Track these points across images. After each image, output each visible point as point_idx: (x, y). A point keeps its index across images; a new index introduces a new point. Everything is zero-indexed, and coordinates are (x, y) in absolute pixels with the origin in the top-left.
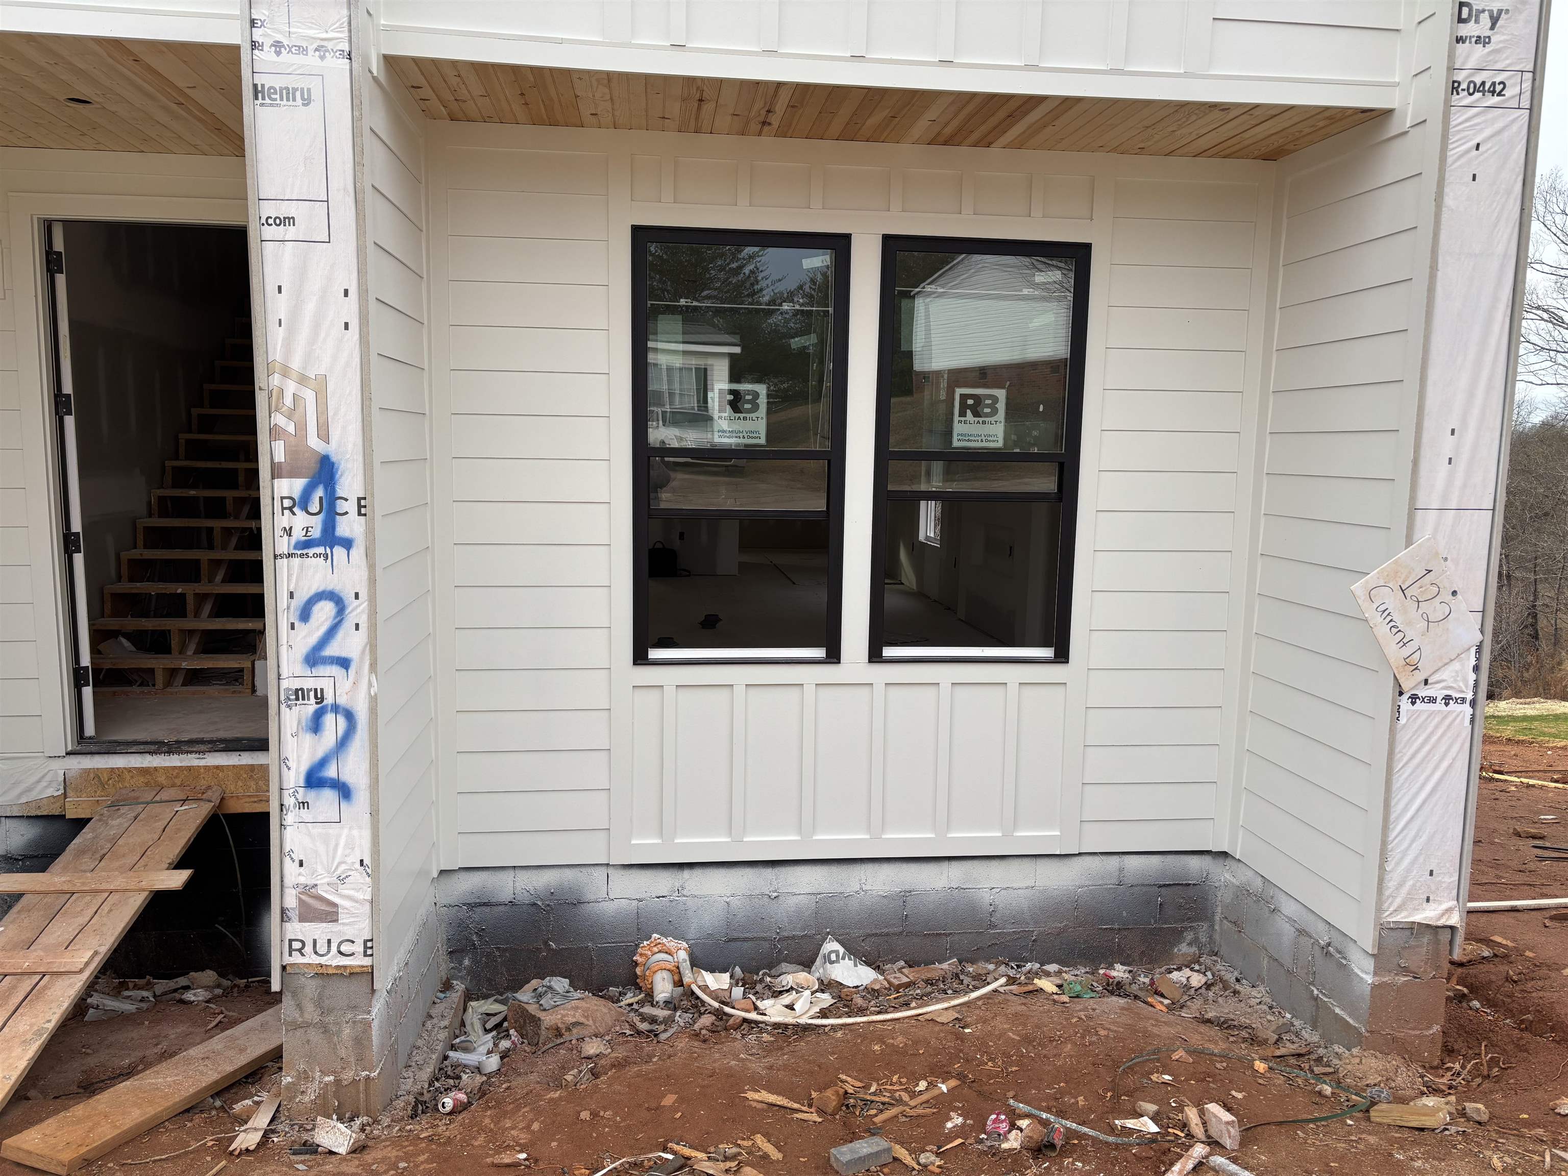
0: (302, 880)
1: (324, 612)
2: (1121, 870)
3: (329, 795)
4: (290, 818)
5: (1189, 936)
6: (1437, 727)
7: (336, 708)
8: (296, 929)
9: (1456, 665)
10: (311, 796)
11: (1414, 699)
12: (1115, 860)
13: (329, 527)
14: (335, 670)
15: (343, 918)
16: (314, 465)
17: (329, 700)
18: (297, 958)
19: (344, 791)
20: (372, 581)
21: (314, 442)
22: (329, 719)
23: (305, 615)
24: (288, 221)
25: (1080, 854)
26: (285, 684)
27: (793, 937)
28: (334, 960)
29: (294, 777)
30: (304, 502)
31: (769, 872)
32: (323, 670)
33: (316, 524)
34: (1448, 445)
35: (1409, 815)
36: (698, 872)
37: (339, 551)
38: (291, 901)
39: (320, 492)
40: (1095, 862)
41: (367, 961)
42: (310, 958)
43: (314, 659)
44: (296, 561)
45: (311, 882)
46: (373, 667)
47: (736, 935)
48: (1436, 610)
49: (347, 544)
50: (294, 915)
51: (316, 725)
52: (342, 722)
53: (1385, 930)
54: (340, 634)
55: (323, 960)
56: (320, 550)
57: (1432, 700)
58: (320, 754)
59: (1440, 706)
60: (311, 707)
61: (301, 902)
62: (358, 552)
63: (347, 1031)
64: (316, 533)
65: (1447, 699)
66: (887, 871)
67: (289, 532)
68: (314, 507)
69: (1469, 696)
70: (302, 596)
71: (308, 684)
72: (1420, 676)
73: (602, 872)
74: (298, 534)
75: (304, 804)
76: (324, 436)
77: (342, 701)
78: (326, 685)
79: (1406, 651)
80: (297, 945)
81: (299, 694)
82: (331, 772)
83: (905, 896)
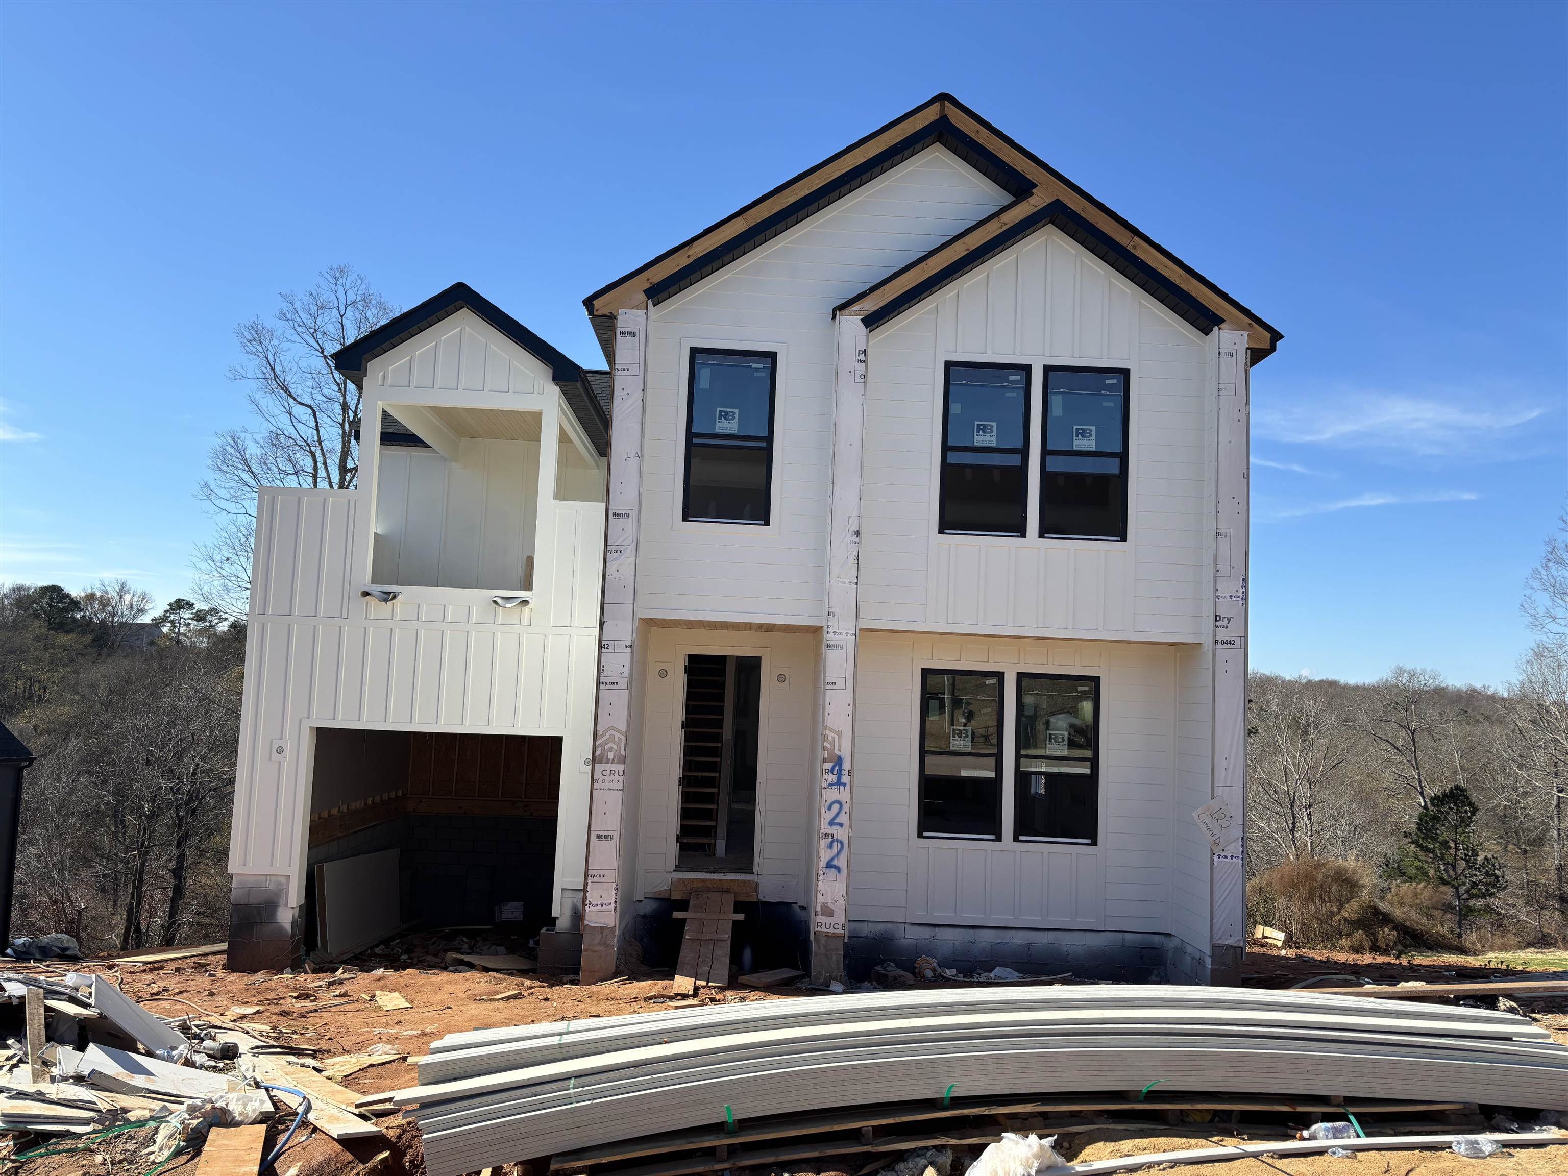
0: (823, 901)
1: (836, 807)
2: (1124, 939)
3: (834, 871)
4: (820, 878)
5: (1156, 972)
6: (1229, 868)
7: (838, 840)
8: (819, 918)
9: (1233, 844)
10: (827, 871)
11: (1219, 856)
12: (1120, 935)
13: (839, 779)
14: (838, 827)
15: (835, 915)
16: (836, 759)
17: (835, 837)
18: (819, 929)
19: (838, 869)
20: (851, 799)
21: (836, 752)
22: (835, 844)
23: (830, 808)
24: (834, 683)
25: (1105, 931)
26: (822, 831)
27: (981, 961)
28: (832, 930)
29: (822, 864)
30: (832, 771)
31: (971, 931)
32: (833, 827)
33: (835, 778)
34: (1224, 764)
35: (1220, 901)
36: (942, 929)
37: (842, 787)
38: (819, 908)
39: (837, 768)
40: (1112, 934)
41: (843, 932)
42: (824, 930)
43: (831, 823)
44: (828, 790)
45: (826, 902)
46: (850, 827)
47: (958, 958)
48: (1225, 823)
49: (844, 785)
50: (819, 913)
51: (830, 846)
52: (839, 844)
53: (1214, 948)
54: (840, 815)
55: (828, 930)
56: (836, 787)
57: (1226, 857)
58: (831, 856)
59: (1229, 860)
60: (830, 839)
61: (822, 909)
62: (848, 787)
63: (834, 958)
64: (835, 781)
65: (1232, 857)
66: (1021, 933)
67: (826, 780)
68: (835, 773)
69: (1240, 856)
70: (829, 802)
71: (829, 832)
72: (1221, 848)
73: (903, 925)
74: (830, 781)
75: (825, 874)
76: (840, 749)
77: (839, 838)
78: (835, 832)
79: (1214, 838)
80: (820, 924)
81: (826, 835)
82: (835, 863)
83: (1029, 945)
